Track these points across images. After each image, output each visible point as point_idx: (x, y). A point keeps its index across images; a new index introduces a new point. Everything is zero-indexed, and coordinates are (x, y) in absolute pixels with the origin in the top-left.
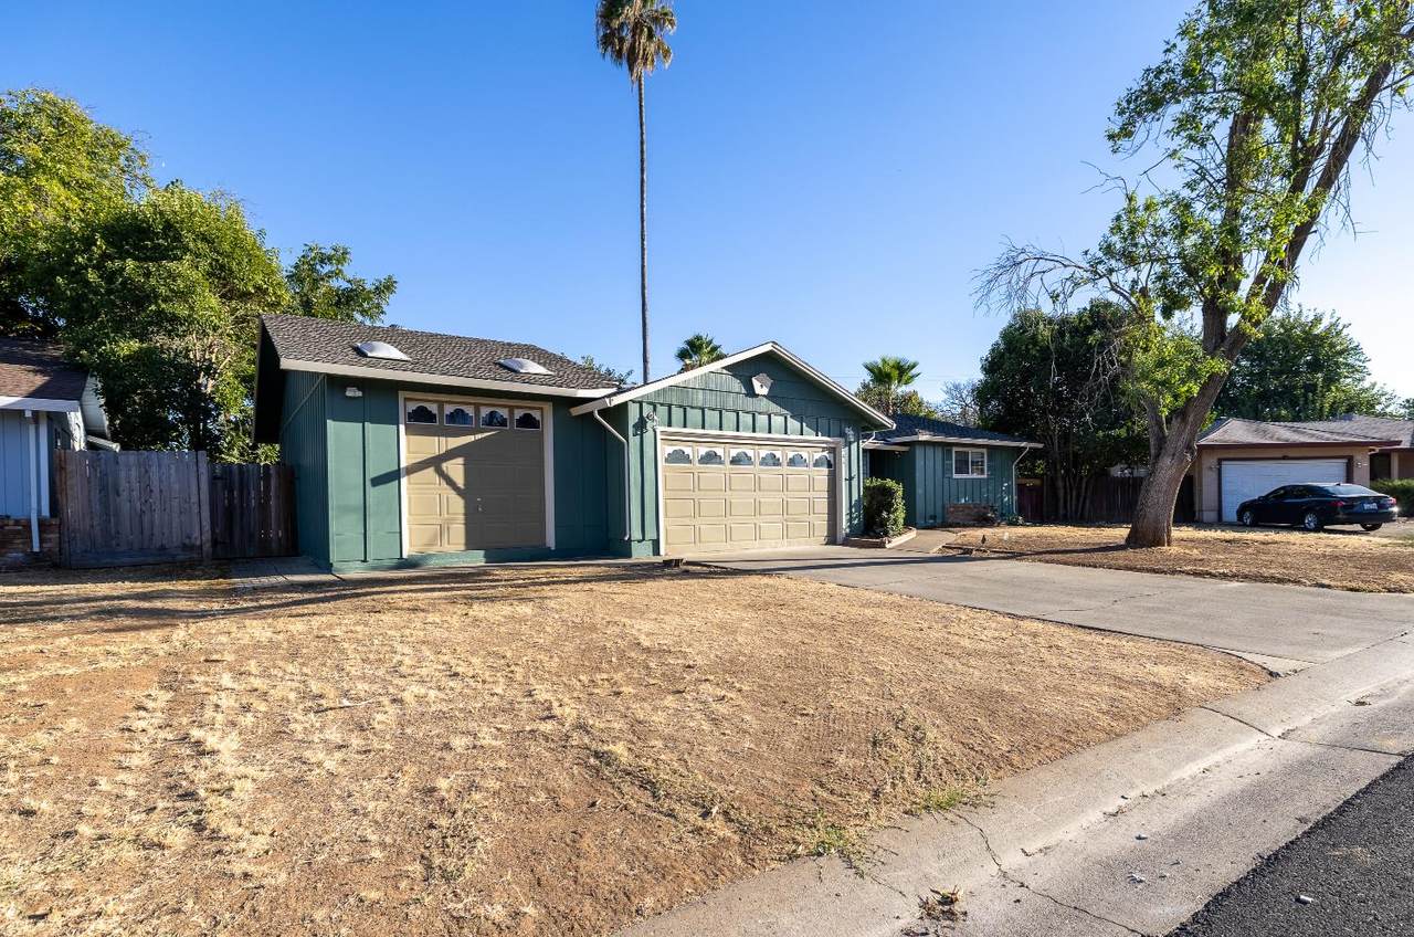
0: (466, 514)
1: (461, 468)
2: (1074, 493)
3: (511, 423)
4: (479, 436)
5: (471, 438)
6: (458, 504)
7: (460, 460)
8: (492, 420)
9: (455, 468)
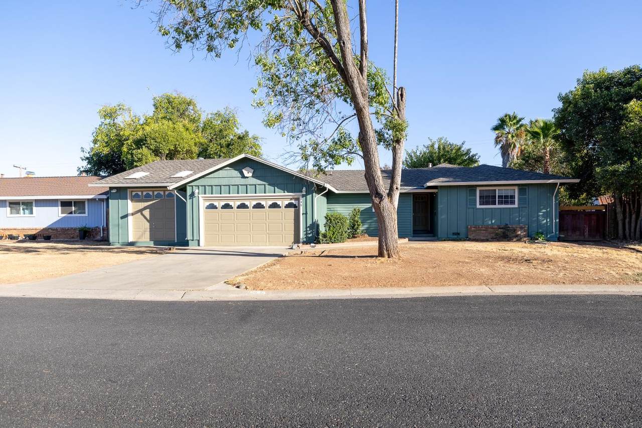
0: (150, 229)
1: (148, 213)
2: (634, 216)
3: (164, 196)
4: (154, 202)
5: (151, 202)
6: (147, 225)
7: (148, 210)
8: (158, 196)
9: (147, 213)
